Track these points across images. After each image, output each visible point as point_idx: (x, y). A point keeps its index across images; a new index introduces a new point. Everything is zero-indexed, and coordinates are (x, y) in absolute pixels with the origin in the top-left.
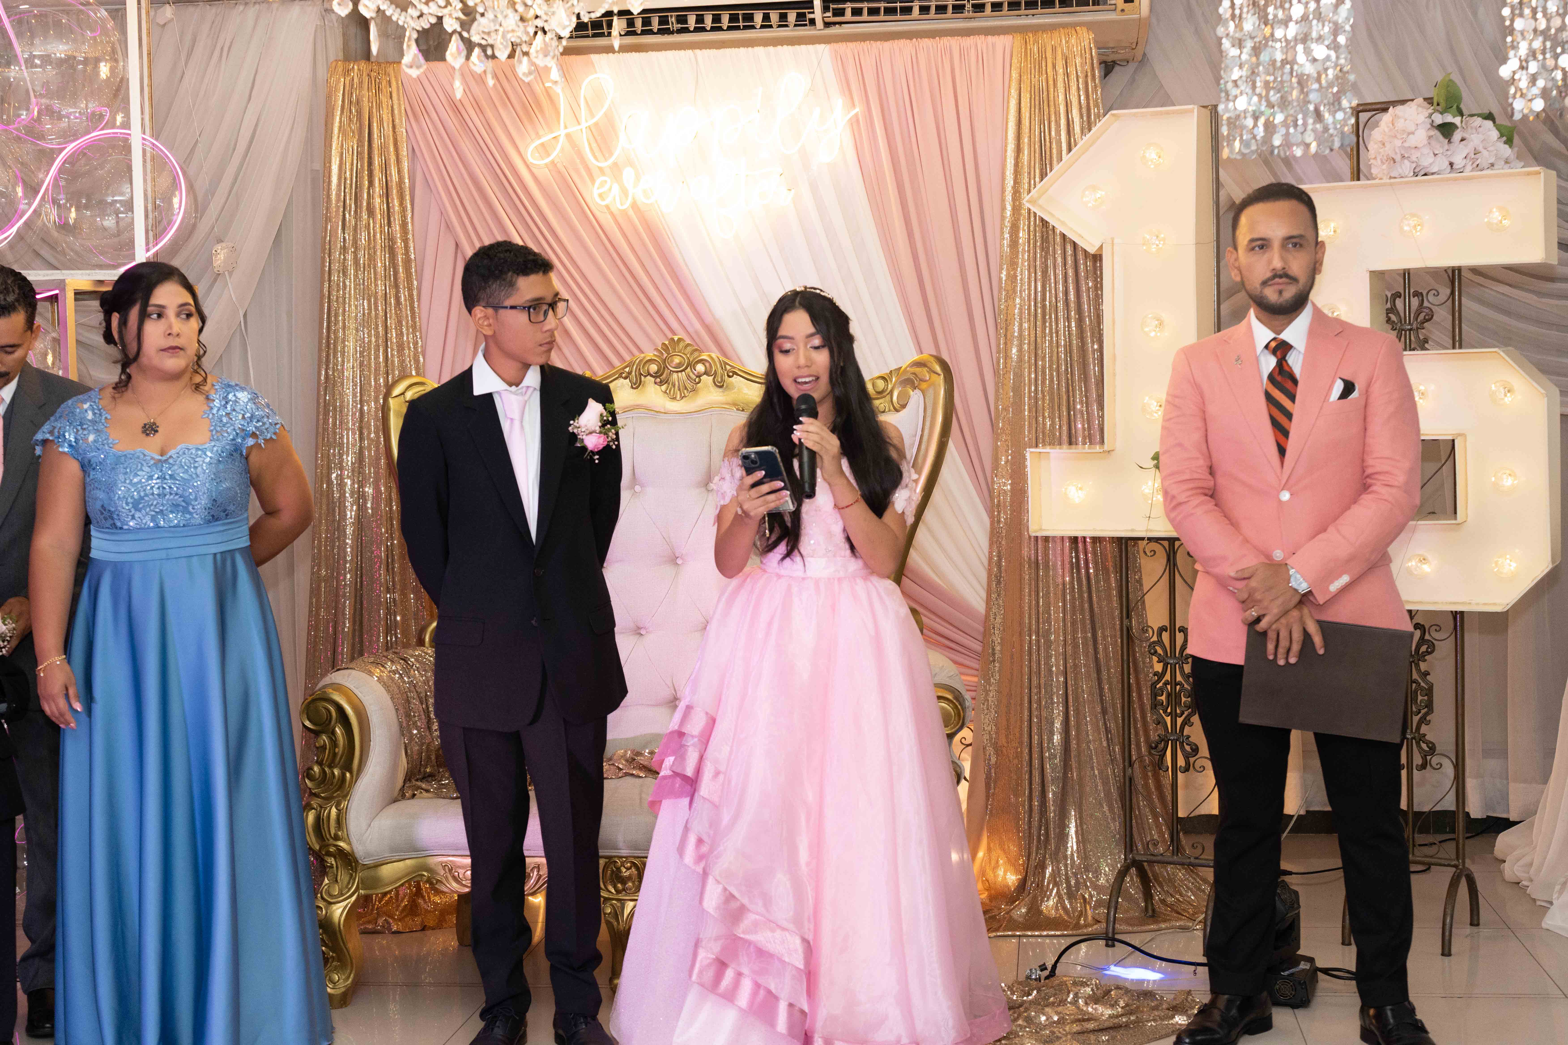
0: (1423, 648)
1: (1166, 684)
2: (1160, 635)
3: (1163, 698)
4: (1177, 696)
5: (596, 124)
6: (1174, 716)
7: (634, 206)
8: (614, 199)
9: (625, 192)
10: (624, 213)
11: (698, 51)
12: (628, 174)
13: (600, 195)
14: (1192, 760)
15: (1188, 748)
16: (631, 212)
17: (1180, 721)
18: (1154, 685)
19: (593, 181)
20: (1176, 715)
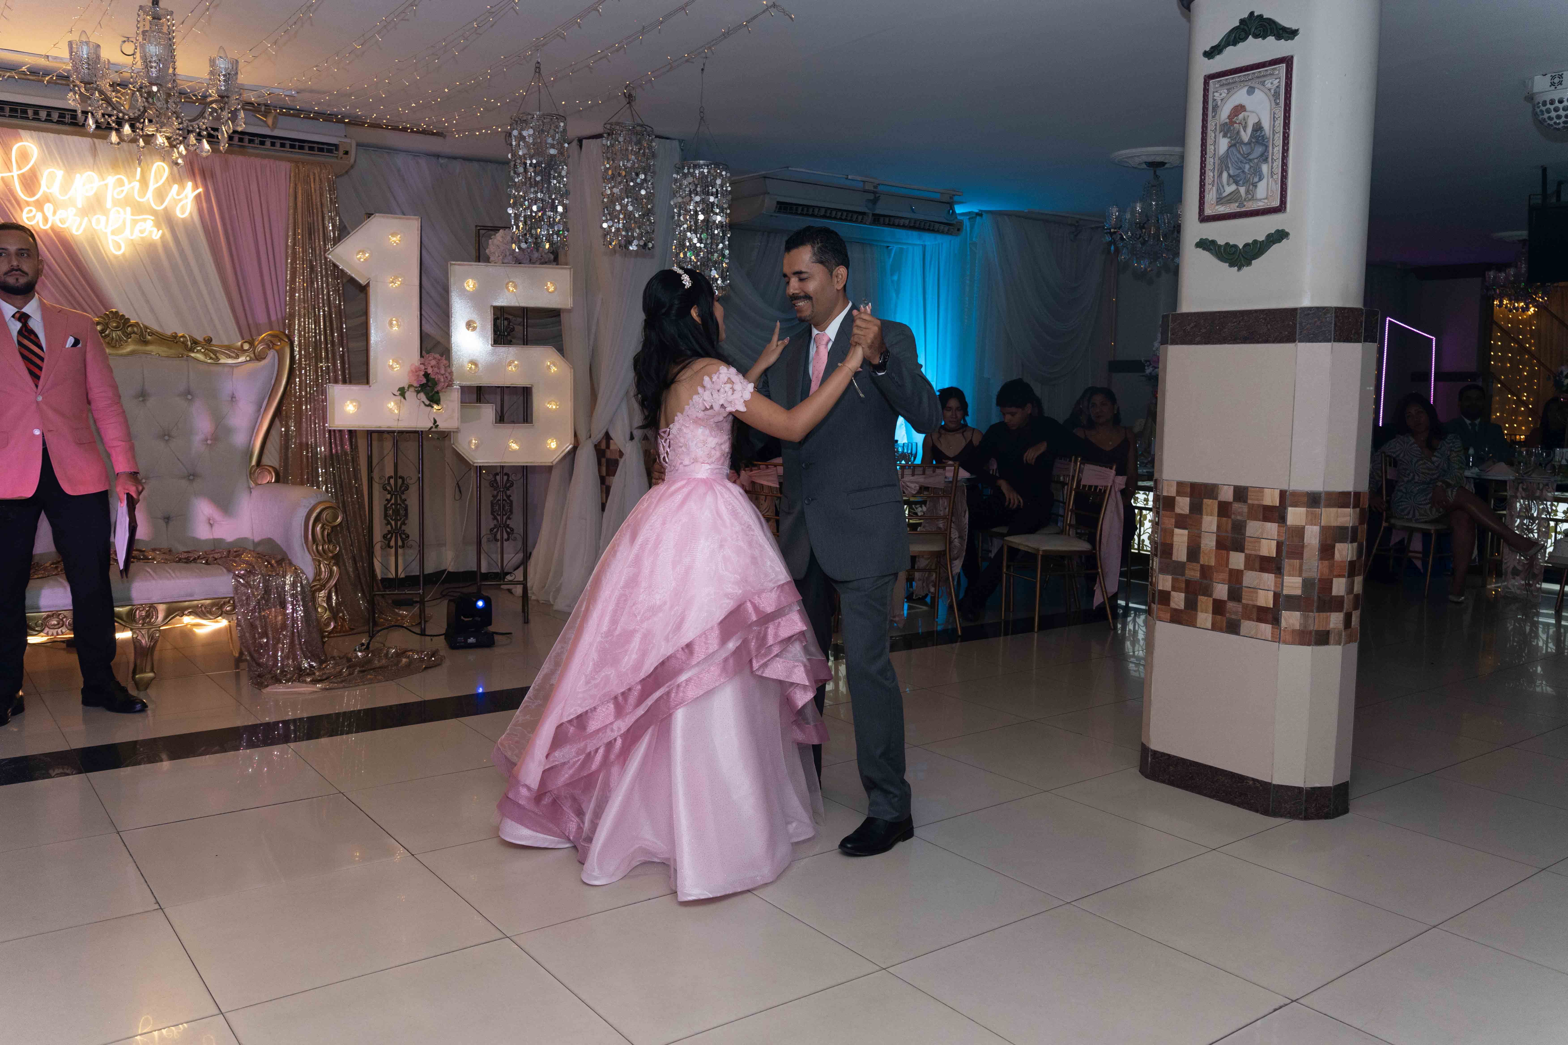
0: (508, 485)
1: (392, 505)
2: (389, 481)
3: (391, 512)
4: (398, 511)
5: (23, 175)
6: (396, 521)
7: (52, 228)
8: (38, 222)
9: (46, 220)
10: (45, 231)
11: (95, 140)
12: (48, 208)
13: (28, 218)
14: (406, 542)
15: (404, 536)
16: (50, 231)
17: (399, 523)
18: (385, 506)
19: (22, 210)
20: (398, 520)
